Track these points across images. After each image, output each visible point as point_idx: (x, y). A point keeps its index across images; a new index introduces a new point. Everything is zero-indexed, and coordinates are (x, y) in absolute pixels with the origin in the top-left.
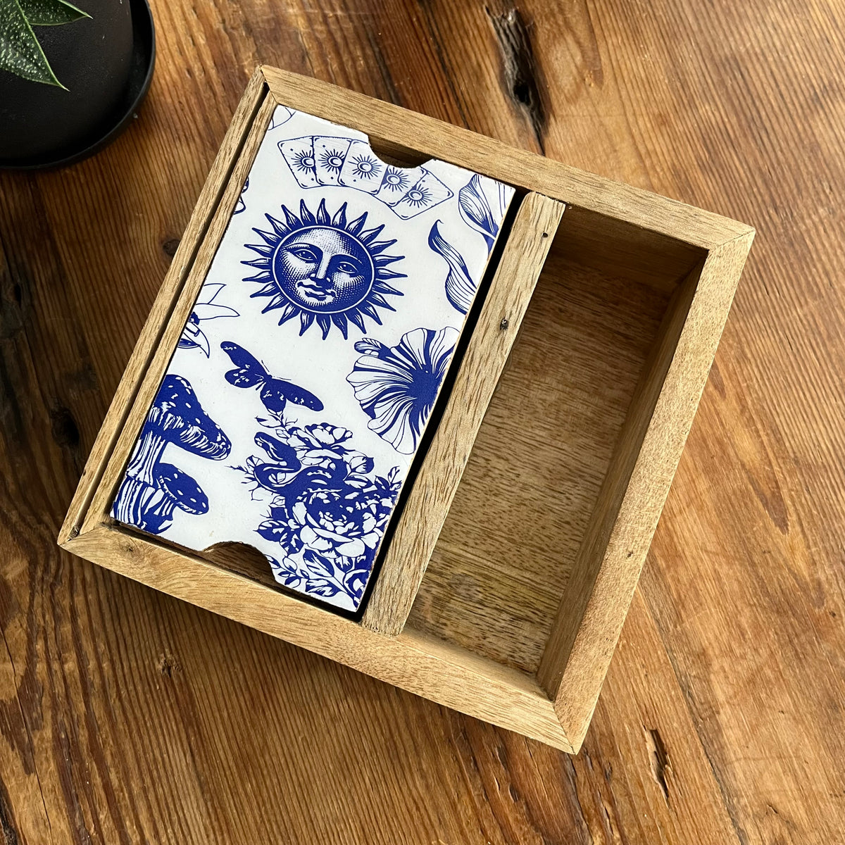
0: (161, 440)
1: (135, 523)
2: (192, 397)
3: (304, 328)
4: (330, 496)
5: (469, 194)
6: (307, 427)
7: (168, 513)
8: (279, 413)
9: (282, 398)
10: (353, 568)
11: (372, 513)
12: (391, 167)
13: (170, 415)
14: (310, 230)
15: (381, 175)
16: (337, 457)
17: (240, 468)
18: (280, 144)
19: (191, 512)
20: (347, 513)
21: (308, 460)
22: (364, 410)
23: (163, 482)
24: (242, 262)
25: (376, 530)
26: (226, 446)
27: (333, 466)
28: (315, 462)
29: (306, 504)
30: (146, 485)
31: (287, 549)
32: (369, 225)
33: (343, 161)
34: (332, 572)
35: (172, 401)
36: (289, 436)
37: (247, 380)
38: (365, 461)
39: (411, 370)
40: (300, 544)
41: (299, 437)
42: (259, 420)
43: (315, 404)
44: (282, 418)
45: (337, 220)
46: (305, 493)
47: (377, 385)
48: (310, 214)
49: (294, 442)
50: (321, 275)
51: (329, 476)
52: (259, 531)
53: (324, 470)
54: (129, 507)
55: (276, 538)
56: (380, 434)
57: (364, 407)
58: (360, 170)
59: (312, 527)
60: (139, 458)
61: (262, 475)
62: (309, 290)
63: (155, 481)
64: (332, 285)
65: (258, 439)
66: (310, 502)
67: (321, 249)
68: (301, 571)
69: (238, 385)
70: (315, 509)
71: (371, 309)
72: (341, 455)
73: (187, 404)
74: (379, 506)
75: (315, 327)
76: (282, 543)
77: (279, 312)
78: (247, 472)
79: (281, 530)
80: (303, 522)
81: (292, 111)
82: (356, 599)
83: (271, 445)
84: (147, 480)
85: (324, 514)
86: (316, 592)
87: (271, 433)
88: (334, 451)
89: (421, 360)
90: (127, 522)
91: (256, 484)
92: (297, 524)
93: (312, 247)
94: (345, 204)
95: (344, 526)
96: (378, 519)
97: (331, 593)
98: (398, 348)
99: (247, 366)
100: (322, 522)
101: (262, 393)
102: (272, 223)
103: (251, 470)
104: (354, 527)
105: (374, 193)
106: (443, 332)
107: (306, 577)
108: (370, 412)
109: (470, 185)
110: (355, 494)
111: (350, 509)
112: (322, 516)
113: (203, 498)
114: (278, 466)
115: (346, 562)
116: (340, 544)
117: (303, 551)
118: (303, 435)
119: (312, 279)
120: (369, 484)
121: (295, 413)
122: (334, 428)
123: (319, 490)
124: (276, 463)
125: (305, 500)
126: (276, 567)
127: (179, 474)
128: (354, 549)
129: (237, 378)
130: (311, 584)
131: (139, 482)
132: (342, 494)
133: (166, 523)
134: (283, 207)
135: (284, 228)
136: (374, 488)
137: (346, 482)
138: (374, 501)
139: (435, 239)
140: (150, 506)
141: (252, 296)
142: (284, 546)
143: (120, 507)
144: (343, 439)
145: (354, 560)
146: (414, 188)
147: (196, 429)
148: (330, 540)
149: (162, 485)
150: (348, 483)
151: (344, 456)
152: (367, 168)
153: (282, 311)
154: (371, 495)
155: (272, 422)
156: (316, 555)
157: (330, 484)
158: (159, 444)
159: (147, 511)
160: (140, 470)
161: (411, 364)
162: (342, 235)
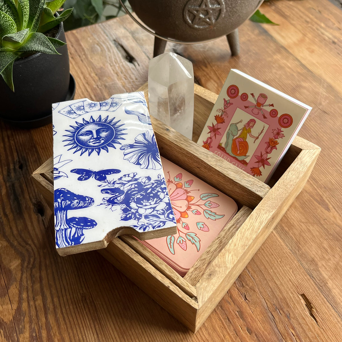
0: (64, 211)
1: (69, 244)
2: (69, 192)
3: (99, 153)
4: (141, 195)
6: (119, 179)
7: (81, 234)
8: (105, 180)
9: (103, 176)
10: (166, 212)
11: (160, 192)
12: (101, 102)
13: (63, 202)
14: (84, 127)
15: (99, 105)
16: (136, 182)
17: (101, 204)
19: (91, 228)
20: (152, 197)
21: (126, 188)
23: (72, 224)
24: (64, 146)
25: (165, 196)
26: (92, 200)
27: (136, 185)
28: (129, 188)
30: (66, 229)
31: (137, 219)
32: (103, 117)
33: (84, 107)
34: (159, 217)
35: (61, 197)
36: (114, 185)
37: (87, 177)
38: (147, 178)
39: (144, 146)
40: (141, 215)
41: (118, 184)
42: (99, 186)
43: (117, 171)
44: (108, 181)
45: (91, 121)
46: (131, 199)
47: (135, 156)
48: (81, 124)
49: (117, 186)
50: (95, 136)
51: (137, 189)
52: (122, 220)
53: (134, 188)
54: (63, 240)
55: (130, 218)
56: (147, 168)
57: (135, 164)
58: (91, 107)
59: (141, 207)
60: (58, 222)
61: (111, 202)
62: (93, 142)
63: (69, 226)
64: (101, 137)
65: (102, 192)
66: (136, 200)
68: (147, 223)
69: (84, 180)
70: (139, 201)
71: (119, 137)
73: (68, 195)
74: (161, 188)
75: (102, 151)
76: (134, 219)
78: (105, 204)
79: (130, 215)
80: (137, 208)
81: (58, 103)
82: (174, 221)
83: (109, 191)
84: (65, 227)
85: (143, 201)
86: (157, 227)
87: (107, 187)
88: (133, 181)
89: (146, 142)
90: (65, 246)
91: (111, 206)
92: (135, 210)
93: (87, 131)
94: (92, 116)
95: (153, 201)
96: (164, 193)
97: (163, 224)
98: (136, 143)
100: (144, 204)
101: (95, 178)
102: (69, 131)
103: (106, 202)
104: (157, 199)
105: (99, 110)
106: (147, 132)
107: (150, 224)
108: (138, 164)
110: (150, 190)
111: (152, 195)
113: (92, 221)
114: (116, 196)
115: (162, 211)
116: (155, 207)
117: (143, 217)
118: (119, 182)
119: (93, 139)
120: (153, 184)
121: (112, 177)
122: (129, 175)
123: (136, 195)
125: (133, 201)
126: (136, 227)
127: (77, 218)
128: (162, 206)
129: (83, 178)
130: (154, 226)
131: (63, 230)
132: (146, 192)
133: (82, 237)
134: (70, 126)
135: (74, 131)
136: (155, 184)
137: (144, 188)
138: (158, 188)
139: (127, 112)
140: (72, 235)
141: (74, 153)
142: (135, 219)
143: (59, 242)
144: (134, 176)
145: (164, 209)
146: (112, 103)
147: (76, 201)
148: (151, 208)
149: (73, 226)
150: (145, 187)
151: (138, 180)
152: (93, 105)
153: (87, 152)
154: (156, 187)
155: (104, 184)
156: (149, 215)
157: (139, 191)
158: (64, 213)
159: (71, 238)
160: (61, 226)
161: (143, 145)
162: (95, 124)
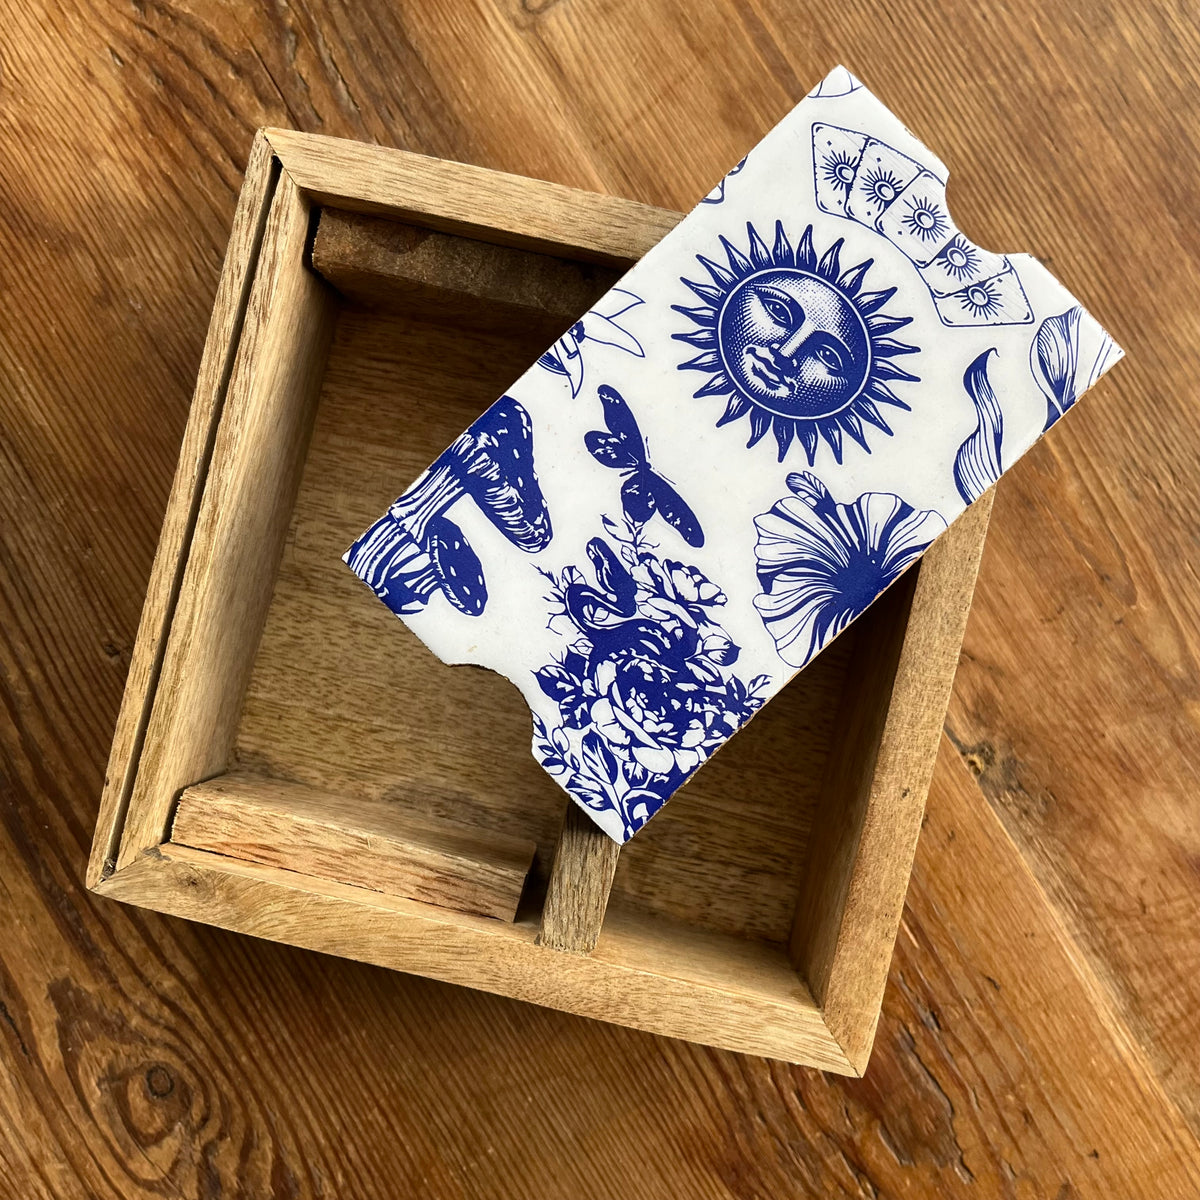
0: (458, 486)
1: (373, 585)
2: (527, 445)
3: (728, 417)
4: (656, 673)
5: (1056, 331)
6: (668, 562)
7: (424, 592)
8: (637, 524)
9: (651, 504)
10: (645, 786)
11: (704, 723)
12: (962, 237)
13: (485, 456)
15: (942, 243)
16: (691, 623)
17: (550, 576)
18: (816, 127)
19: (456, 605)
20: (669, 708)
21: (649, 608)
22: (759, 575)
23: (436, 545)
24: (682, 279)
25: (699, 749)
26: (544, 536)
27: (679, 633)
28: (658, 616)
29: (619, 669)
30: (409, 538)
31: (566, 717)
32: (892, 309)
33: (897, 194)
34: (613, 777)
35: (497, 436)
36: (637, 562)
37: (614, 456)
38: (727, 647)
39: (852, 549)
40: (586, 719)
41: (650, 570)
43: (693, 534)
44: (639, 533)
45: (848, 280)
46: (624, 652)
47: (794, 548)
48: (812, 254)
49: (640, 574)
50: (787, 351)
51: (668, 645)
52: (538, 675)
53: (665, 633)
54: (375, 558)
55: (558, 695)
56: (766, 620)
57: (761, 571)
58: (914, 221)
59: (613, 703)
60: (415, 496)
61: (576, 599)
62: (760, 365)
63: (424, 539)
64: (796, 372)
65: (591, 547)
66: (626, 669)
67: (806, 312)
68: (572, 756)
69: (597, 456)
70: (628, 680)
71: (836, 433)
72: (697, 623)
73: (515, 452)
74: (718, 719)
75: (743, 426)
76: (563, 707)
77: (702, 378)
78: (558, 587)
79: (569, 688)
80: (604, 692)
81: (857, 83)
82: (630, 829)
83: (606, 564)
84: (414, 532)
85: (638, 693)
86: (579, 794)
87: (615, 547)
88: (690, 613)
89: (874, 542)
90: (362, 576)
91: (561, 608)
92: (595, 691)
93: (793, 304)
94: (871, 262)
95: (657, 724)
96: (709, 736)
97: (599, 805)
98: (849, 509)
99: (622, 436)
100: (630, 703)
101: (627, 485)
102: (752, 241)
103: (564, 585)
104: (671, 731)
105: (919, 265)
106: (924, 515)
107: (575, 768)
108: (766, 582)
109: (1065, 319)
110: (692, 687)
111: (676, 704)
112: (633, 695)
113: (481, 593)
114: (604, 597)
115: (639, 774)
116: (640, 744)
117: (585, 731)
118: (657, 570)
119: (772, 351)
120: (718, 682)
121: (660, 534)
122: (705, 580)
123: (646, 657)
124: (603, 592)
125: (619, 662)
126: (540, 734)
127: (462, 543)
128: (657, 761)
129: (601, 446)
130: (578, 781)
131: (403, 530)
132: (675, 679)
133: (416, 605)
134: (779, 224)
135: (765, 255)
136: (722, 690)
137: (688, 664)
138: (714, 708)
139: (976, 373)
140: (404, 570)
141: (675, 337)
142: (563, 712)
143: (361, 552)
144: (711, 602)
145: (650, 775)
146: (982, 284)
147: (513, 493)
148: (629, 733)
149: (433, 549)
150: (690, 666)
151: (702, 626)
152: (927, 222)
153: (706, 377)
154: (714, 698)
155: (622, 531)
156: (602, 744)
157: (664, 657)
158: (453, 490)
159: (396, 575)
160: (411, 513)
161: (855, 539)
162: (845, 305)
